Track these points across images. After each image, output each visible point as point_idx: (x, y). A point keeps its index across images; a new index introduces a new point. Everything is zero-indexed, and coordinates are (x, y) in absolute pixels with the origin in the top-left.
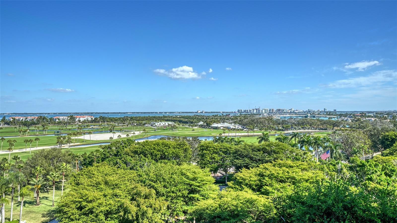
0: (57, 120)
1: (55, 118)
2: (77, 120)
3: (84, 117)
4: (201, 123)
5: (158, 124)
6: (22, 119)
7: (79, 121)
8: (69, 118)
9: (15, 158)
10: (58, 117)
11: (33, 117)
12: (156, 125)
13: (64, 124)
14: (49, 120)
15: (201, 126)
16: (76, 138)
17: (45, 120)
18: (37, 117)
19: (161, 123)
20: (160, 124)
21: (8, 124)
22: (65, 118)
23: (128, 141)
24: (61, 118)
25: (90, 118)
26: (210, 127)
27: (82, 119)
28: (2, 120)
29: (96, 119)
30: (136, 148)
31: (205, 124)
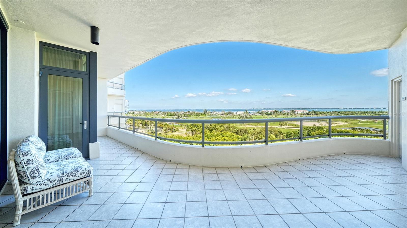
0: (284, 113)
1: (283, 111)
2: (296, 112)
3: (301, 111)
6: (266, 111)
7: (298, 113)
8: (291, 112)
9: (254, 129)
10: (284, 111)
11: (271, 111)
13: (287, 115)
14: (280, 113)
16: (291, 123)
17: (277, 112)
18: (273, 111)
21: (260, 114)
22: (289, 111)
23: (318, 128)
24: (286, 111)
25: (305, 112)
27: (299, 112)
28: (258, 112)
29: (309, 112)
30: (320, 133)
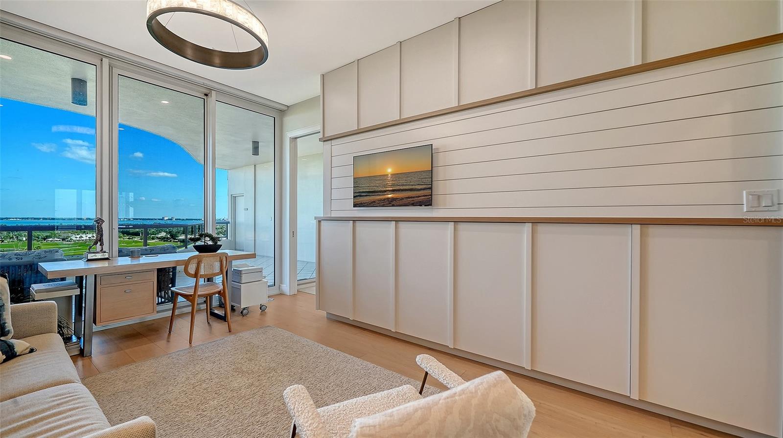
4: (163, 234)
5: (76, 237)
12: (71, 239)
15: (163, 239)
19: (84, 236)
20: (82, 237)
26: (177, 239)
31: (169, 236)
